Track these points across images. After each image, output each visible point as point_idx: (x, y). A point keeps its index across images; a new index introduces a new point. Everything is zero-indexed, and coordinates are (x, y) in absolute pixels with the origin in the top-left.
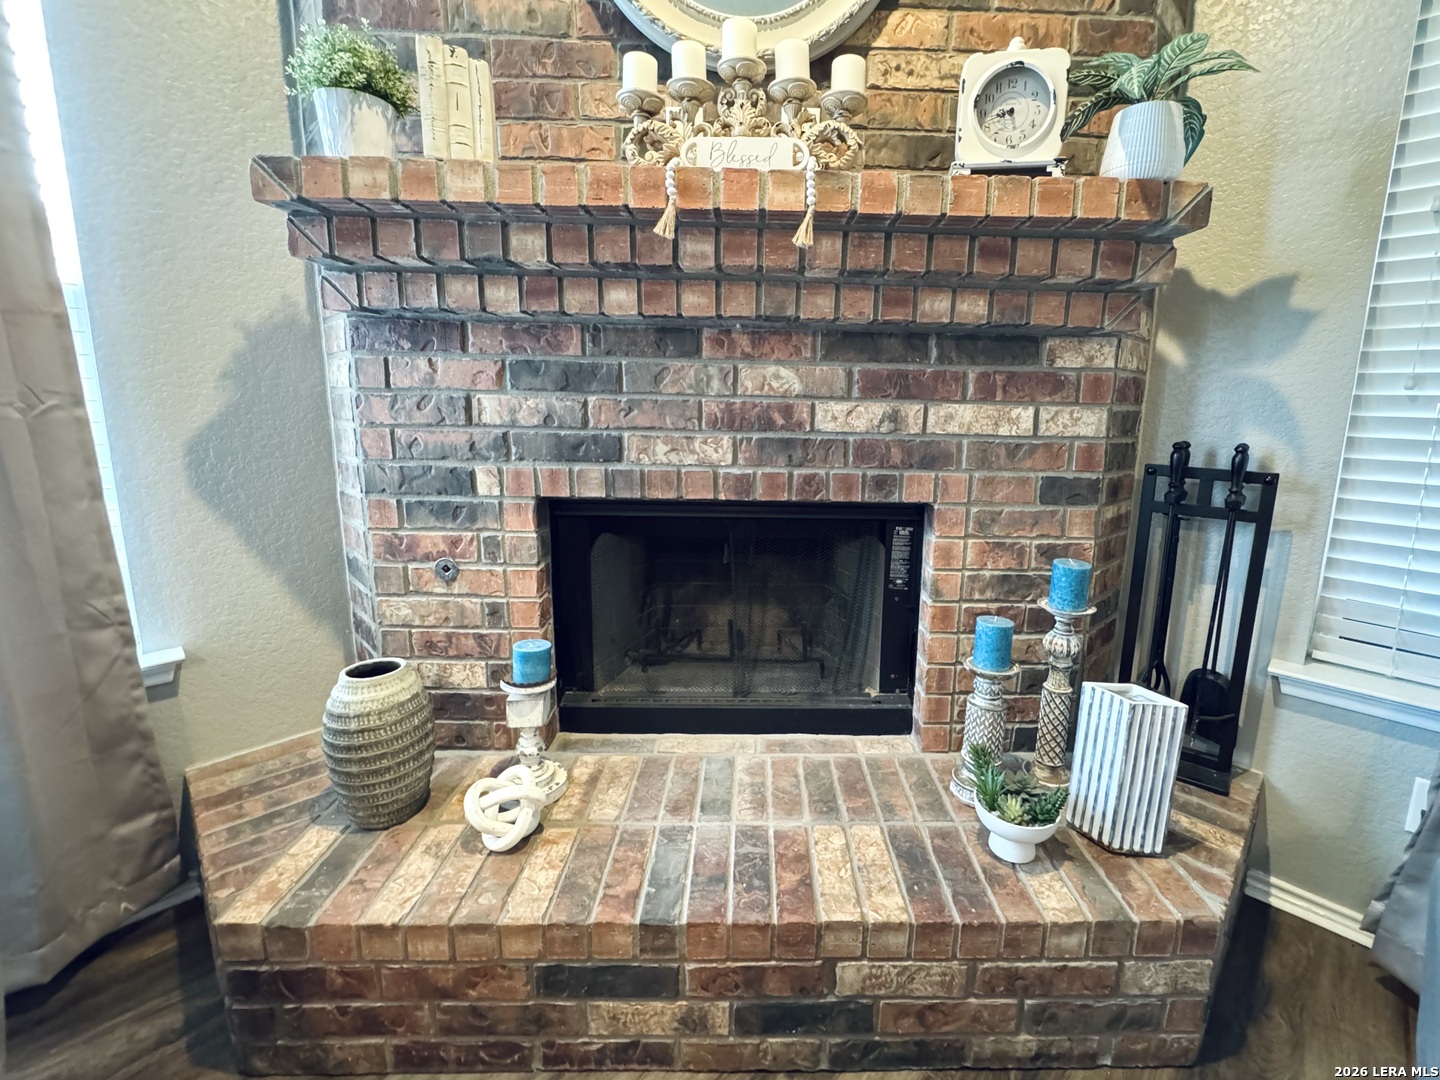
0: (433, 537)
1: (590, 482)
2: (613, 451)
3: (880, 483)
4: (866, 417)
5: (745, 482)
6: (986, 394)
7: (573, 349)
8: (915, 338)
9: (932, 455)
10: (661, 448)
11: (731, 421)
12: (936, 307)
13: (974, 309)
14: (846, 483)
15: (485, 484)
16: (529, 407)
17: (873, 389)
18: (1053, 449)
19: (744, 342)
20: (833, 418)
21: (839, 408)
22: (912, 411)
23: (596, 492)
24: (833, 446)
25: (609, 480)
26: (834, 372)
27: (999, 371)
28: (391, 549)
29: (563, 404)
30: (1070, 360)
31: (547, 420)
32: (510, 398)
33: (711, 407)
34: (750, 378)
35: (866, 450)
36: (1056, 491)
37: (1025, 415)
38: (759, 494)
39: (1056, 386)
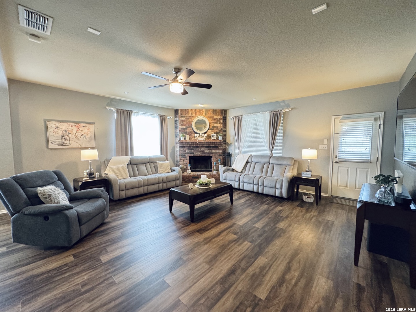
0: (183, 159)
2: (193, 153)
3: (209, 155)
4: (208, 151)
9: (212, 153)
10: (196, 153)
15: (186, 155)
18: (219, 153)
19: (201, 147)
23: (193, 156)
26: (206, 149)
27: (216, 148)
28: (180, 159)
29: (191, 151)
30: (220, 148)
33: (199, 151)
37: (217, 151)
38: (202, 156)
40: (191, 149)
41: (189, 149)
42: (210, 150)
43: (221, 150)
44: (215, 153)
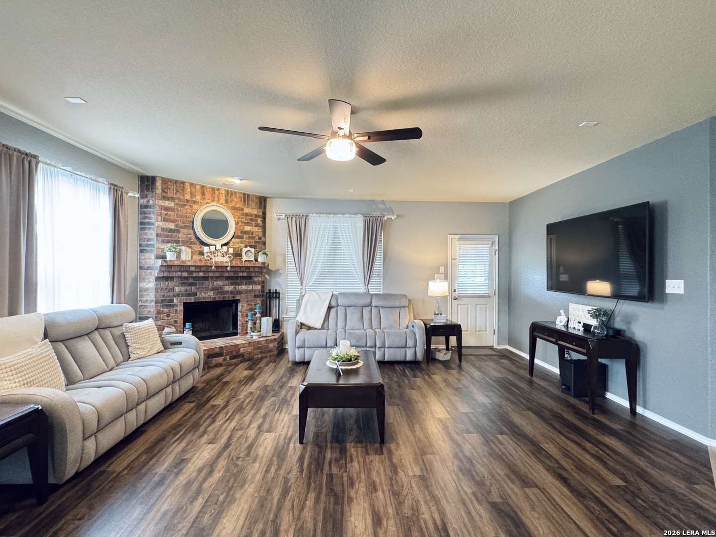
0: (166, 310)
1: (192, 299)
2: (195, 294)
3: (233, 297)
4: (231, 288)
5: (215, 298)
6: (246, 284)
7: (191, 281)
8: (237, 278)
9: (240, 293)
10: (203, 294)
11: (213, 289)
12: (241, 274)
13: (245, 274)
14: (229, 297)
15: (175, 301)
16: (183, 289)
17: (232, 284)
18: (255, 291)
19: (215, 279)
20: (227, 288)
21: (227, 287)
22: (237, 287)
23: (193, 301)
24: (227, 292)
25: (195, 299)
26: (227, 282)
27: (247, 281)
28: (158, 313)
29: (188, 288)
30: (256, 279)
31: (186, 291)
32: (180, 287)
33: (210, 287)
34: (215, 283)
35: (231, 292)
36: (256, 296)
37: (251, 286)
38: (217, 299)
39: (254, 283)
40: (191, 285)
41: (183, 284)
42: (236, 284)
43: (259, 284)
44: (247, 292)
